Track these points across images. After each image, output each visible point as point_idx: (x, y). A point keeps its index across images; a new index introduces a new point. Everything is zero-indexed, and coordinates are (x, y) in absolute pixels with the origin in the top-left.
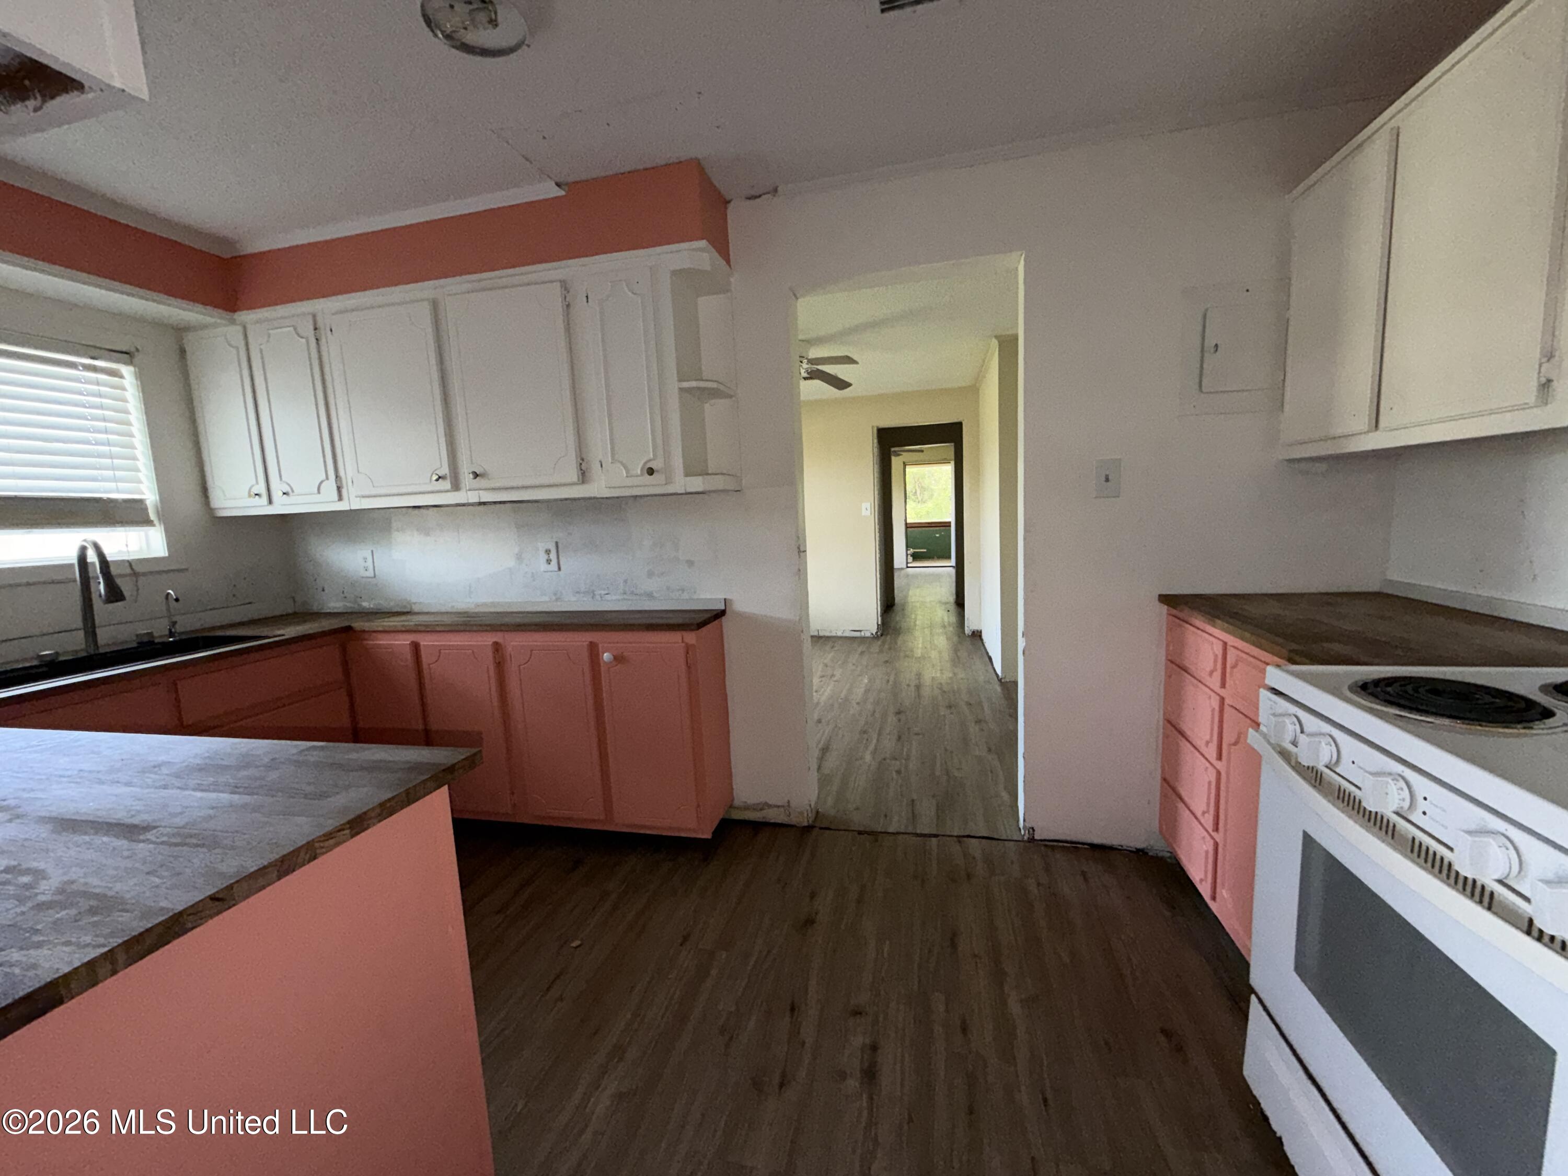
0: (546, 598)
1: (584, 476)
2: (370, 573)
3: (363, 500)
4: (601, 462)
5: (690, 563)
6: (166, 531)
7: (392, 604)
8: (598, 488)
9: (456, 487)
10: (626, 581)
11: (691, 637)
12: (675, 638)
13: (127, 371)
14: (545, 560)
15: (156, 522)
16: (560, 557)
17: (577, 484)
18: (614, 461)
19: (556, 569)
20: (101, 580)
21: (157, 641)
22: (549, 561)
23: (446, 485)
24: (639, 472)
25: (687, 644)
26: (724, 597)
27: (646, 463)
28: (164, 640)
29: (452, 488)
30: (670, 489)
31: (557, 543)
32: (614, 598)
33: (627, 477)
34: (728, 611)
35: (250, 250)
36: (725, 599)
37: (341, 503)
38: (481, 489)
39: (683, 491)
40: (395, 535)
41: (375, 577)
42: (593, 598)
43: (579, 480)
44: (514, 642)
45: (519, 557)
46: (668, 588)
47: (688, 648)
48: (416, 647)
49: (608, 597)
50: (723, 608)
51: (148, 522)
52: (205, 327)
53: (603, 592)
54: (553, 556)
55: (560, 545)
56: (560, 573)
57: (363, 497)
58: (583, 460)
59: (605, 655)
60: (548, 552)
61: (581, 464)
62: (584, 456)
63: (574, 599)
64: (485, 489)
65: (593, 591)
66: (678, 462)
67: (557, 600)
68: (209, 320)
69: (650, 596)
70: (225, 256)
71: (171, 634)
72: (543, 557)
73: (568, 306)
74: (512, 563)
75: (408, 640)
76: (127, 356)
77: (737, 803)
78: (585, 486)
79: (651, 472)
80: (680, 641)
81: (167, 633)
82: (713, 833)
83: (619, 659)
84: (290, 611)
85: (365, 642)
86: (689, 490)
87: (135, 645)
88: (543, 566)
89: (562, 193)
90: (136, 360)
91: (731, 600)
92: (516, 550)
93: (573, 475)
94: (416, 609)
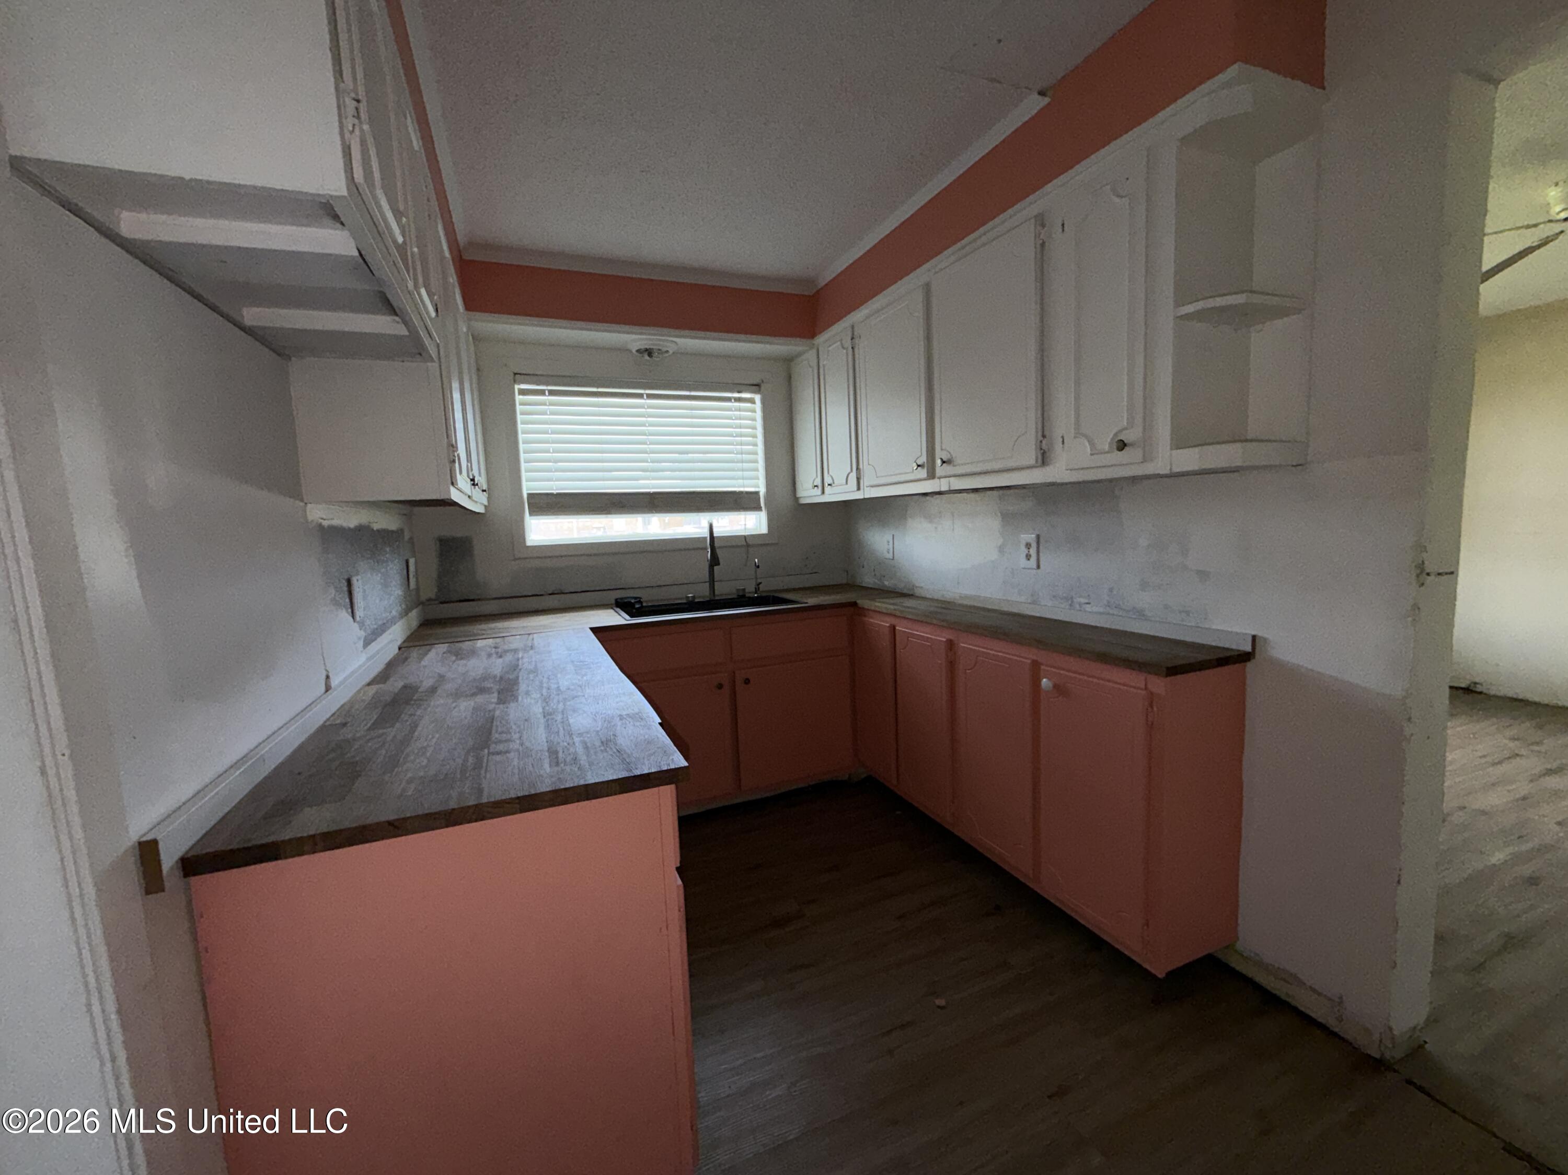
0: (1023, 599)
1: (1044, 459)
2: (890, 556)
3: (873, 489)
4: (1063, 437)
5: (1203, 575)
6: (768, 514)
7: (902, 585)
8: (1057, 472)
9: (932, 475)
10: (1111, 590)
11: (1159, 685)
12: (1135, 679)
13: (757, 398)
14: (1024, 555)
15: (763, 508)
16: (1041, 554)
17: (1036, 467)
18: (1078, 434)
19: (1035, 566)
20: (709, 550)
21: (747, 595)
22: (1028, 557)
23: (923, 473)
24: (1107, 448)
25: (1152, 693)
26: (1253, 633)
27: (1116, 435)
28: (751, 595)
29: (928, 476)
30: (1150, 469)
31: (1038, 537)
32: (1095, 609)
33: (1092, 455)
34: (1257, 656)
35: (822, 283)
36: (1254, 638)
37: (859, 492)
38: (950, 477)
39: (1166, 471)
40: (910, 520)
41: (893, 559)
42: (1071, 605)
43: (1037, 461)
44: (967, 644)
45: (1001, 549)
46: (1166, 607)
47: (1151, 699)
48: (893, 628)
49: (1088, 608)
50: (1248, 648)
51: (758, 508)
52: (799, 355)
53: (1083, 600)
54: (1033, 551)
55: (1042, 540)
56: (1039, 571)
57: (872, 486)
58: (1044, 436)
59: (1044, 680)
60: (1028, 546)
61: (1041, 442)
62: (1046, 433)
63: (1050, 604)
64: (955, 476)
65: (1072, 598)
66: (1163, 431)
67: (1034, 602)
68: (800, 349)
69: (1141, 614)
70: (811, 294)
71: (757, 590)
72: (1024, 550)
73: (1043, 245)
74: (994, 555)
75: (887, 623)
76: (756, 387)
77: (1239, 946)
78: (1048, 469)
79: (1122, 446)
80: (1143, 686)
81: (754, 590)
82: (1169, 974)
83: (1058, 688)
84: (844, 581)
85: (866, 619)
86: (1176, 469)
87: (735, 596)
88: (1023, 562)
89: (1047, 100)
90: (762, 388)
91: (1265, 640)
92: (1000, 541)
93: (1030, 457)
94: (918, 592)
